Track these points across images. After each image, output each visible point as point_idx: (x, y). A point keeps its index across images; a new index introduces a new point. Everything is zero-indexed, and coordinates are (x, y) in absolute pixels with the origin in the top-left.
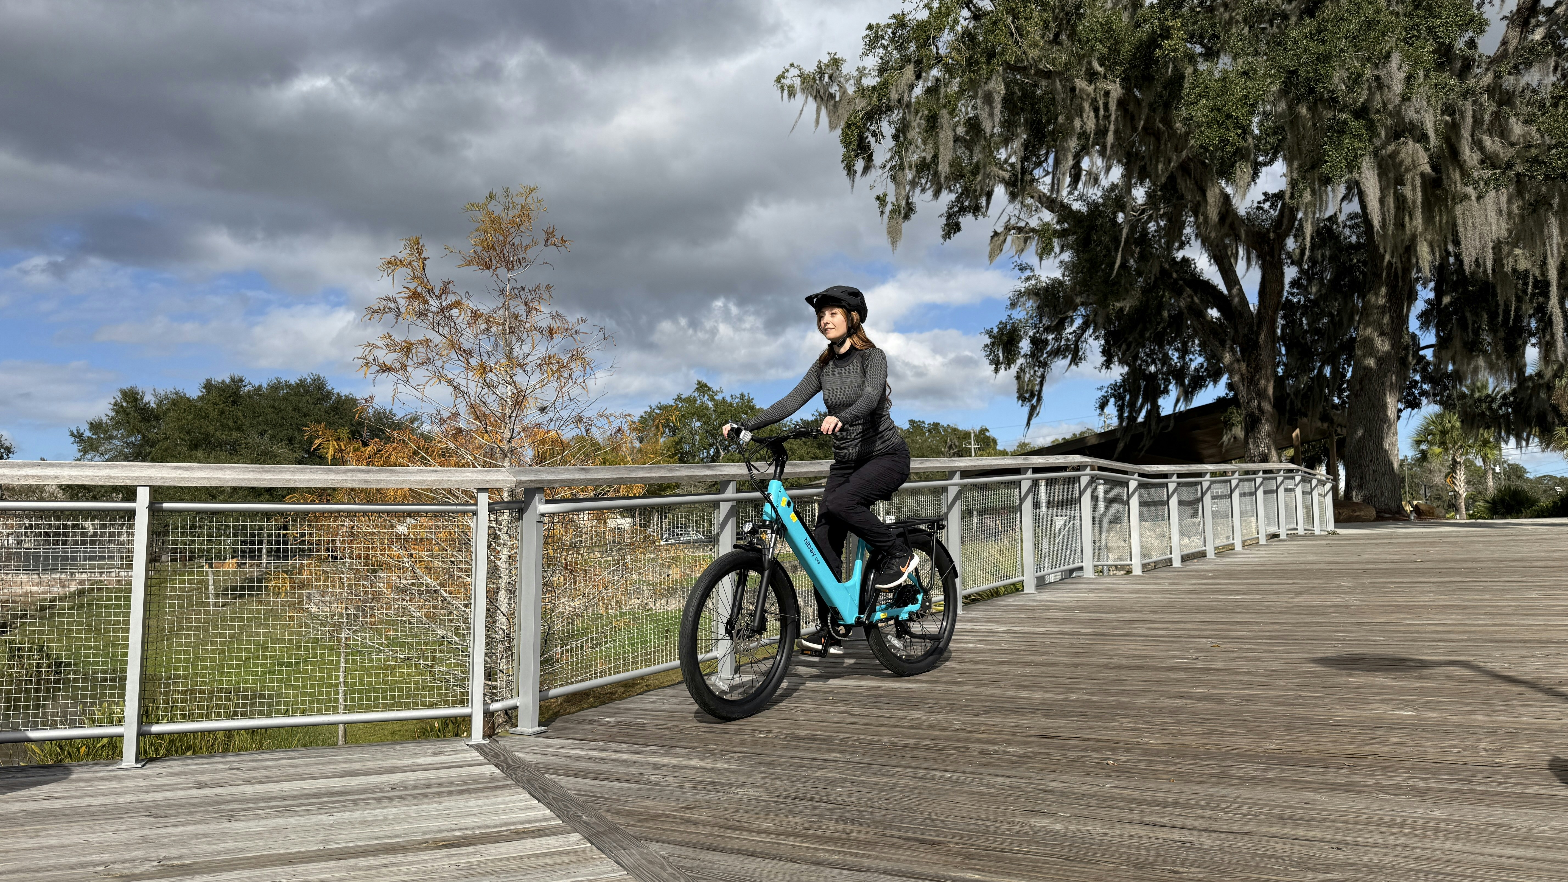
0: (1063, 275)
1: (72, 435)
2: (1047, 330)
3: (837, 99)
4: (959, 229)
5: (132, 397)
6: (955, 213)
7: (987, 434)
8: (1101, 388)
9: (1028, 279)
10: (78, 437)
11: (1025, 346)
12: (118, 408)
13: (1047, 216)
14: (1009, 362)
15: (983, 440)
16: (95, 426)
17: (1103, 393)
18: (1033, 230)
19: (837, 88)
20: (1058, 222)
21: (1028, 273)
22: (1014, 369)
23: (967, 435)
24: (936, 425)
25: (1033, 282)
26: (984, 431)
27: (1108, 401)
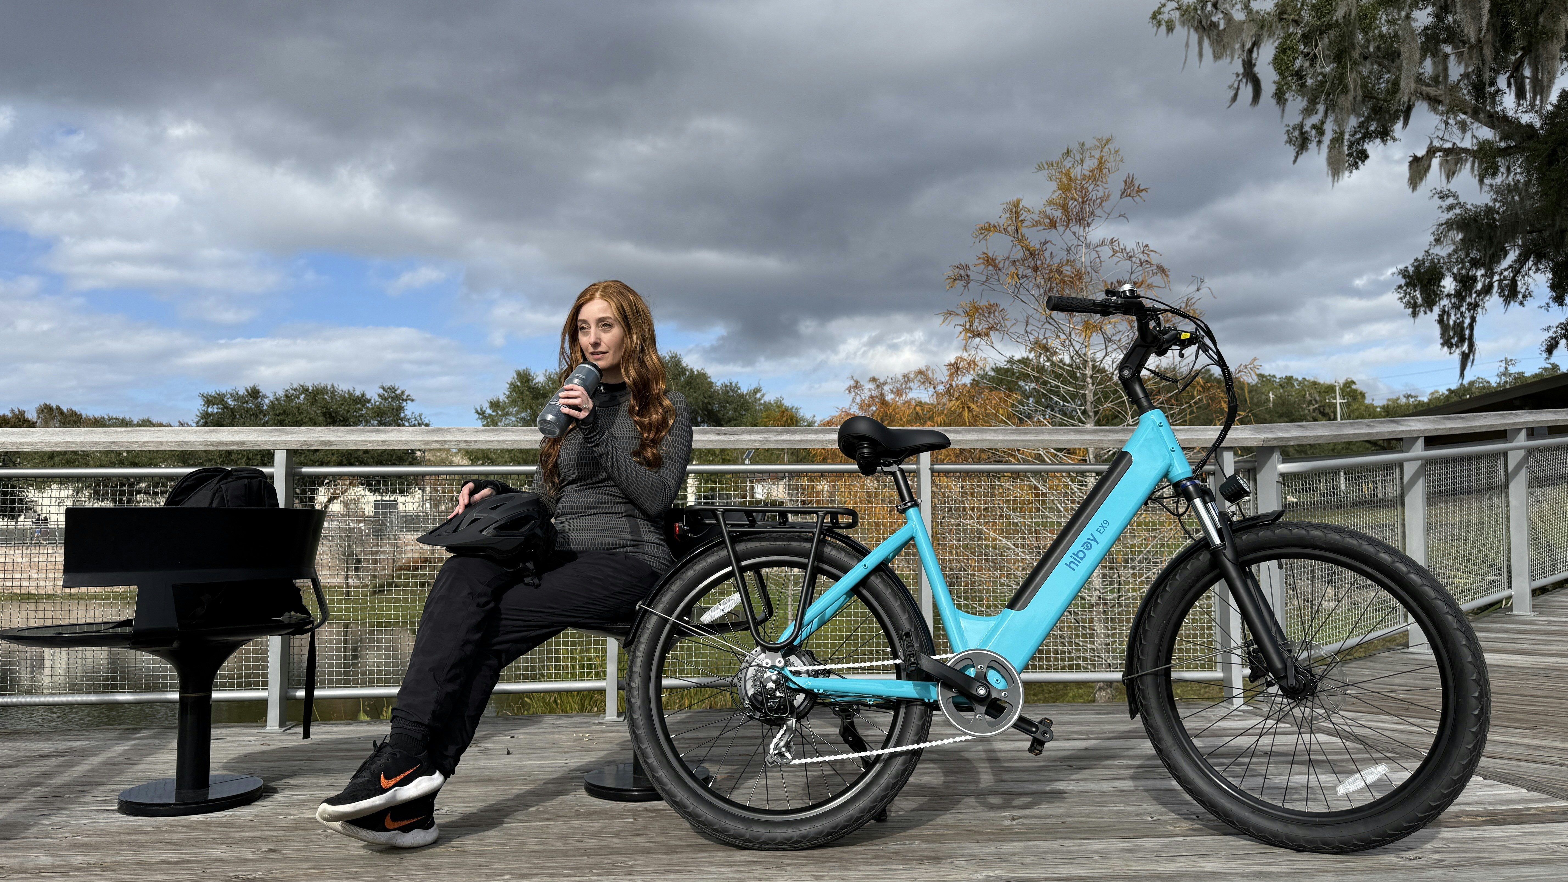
0: (1495, 200)
1: (477, 412)
2: (1475, 264)
3: (1222, 27)
4: (1367, 157)
5: (524, 378)
6: (1358, 142)
7: (1354, 387)
8: (1548, 328)
9: (1450, 208)
10: (481, 414)
11: (1449, 284)
12: (513, 387)
13: (1486, 133)
14: (1430, 303)
15: (1349, 394)
16: (495, 405)
17: (1551, 334)
18: (1466, 150)
19: (1221, 16)
20: (1501, 140)
21: (1450, 201)
22: (1436, 310)
23: (1330, 389)
24: (1289, 379)
25: (1457, 211)
26: (1349, 384)
27: (1557, 343)
